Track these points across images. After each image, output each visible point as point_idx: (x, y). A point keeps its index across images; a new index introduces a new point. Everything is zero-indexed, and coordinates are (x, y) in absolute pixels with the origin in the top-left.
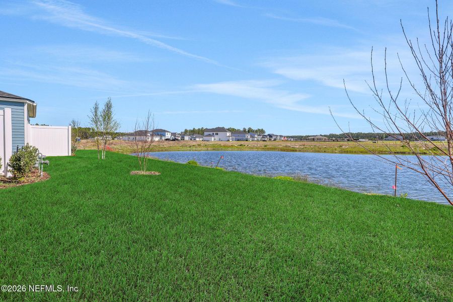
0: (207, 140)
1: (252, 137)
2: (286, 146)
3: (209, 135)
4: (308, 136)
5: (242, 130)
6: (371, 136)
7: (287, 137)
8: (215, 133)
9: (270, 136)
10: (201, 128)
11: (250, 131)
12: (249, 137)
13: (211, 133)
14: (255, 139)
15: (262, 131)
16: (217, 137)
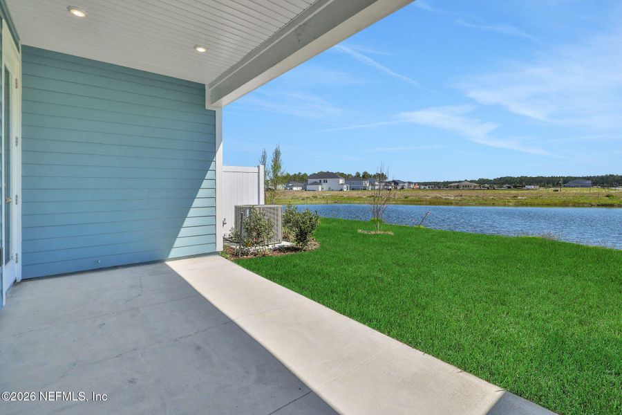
0: (311, 189)
1: (372, 184)
2: (436, 197)
3: (315, 183)
4: (448, 183)
5: (354, 174)
6: (541, 182)
7: (419, 184)
8: (322, 180)
9: (396, 183)
10: (297, 173)
11: (366, 176)
12: (368, 184)
13: (318, 180)
14: (377, 187)
15: (381, 177)
16: (325, 186)
